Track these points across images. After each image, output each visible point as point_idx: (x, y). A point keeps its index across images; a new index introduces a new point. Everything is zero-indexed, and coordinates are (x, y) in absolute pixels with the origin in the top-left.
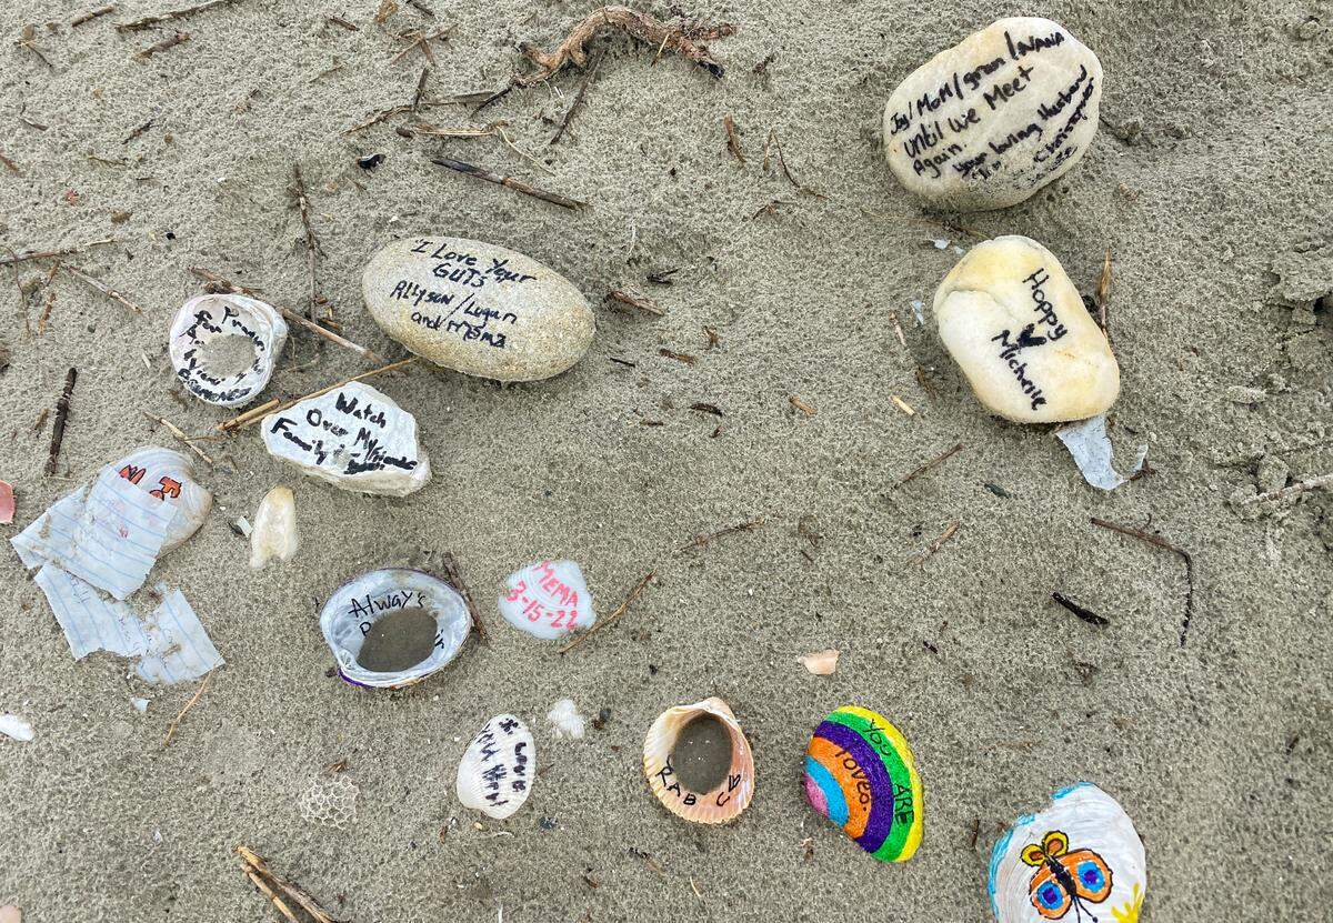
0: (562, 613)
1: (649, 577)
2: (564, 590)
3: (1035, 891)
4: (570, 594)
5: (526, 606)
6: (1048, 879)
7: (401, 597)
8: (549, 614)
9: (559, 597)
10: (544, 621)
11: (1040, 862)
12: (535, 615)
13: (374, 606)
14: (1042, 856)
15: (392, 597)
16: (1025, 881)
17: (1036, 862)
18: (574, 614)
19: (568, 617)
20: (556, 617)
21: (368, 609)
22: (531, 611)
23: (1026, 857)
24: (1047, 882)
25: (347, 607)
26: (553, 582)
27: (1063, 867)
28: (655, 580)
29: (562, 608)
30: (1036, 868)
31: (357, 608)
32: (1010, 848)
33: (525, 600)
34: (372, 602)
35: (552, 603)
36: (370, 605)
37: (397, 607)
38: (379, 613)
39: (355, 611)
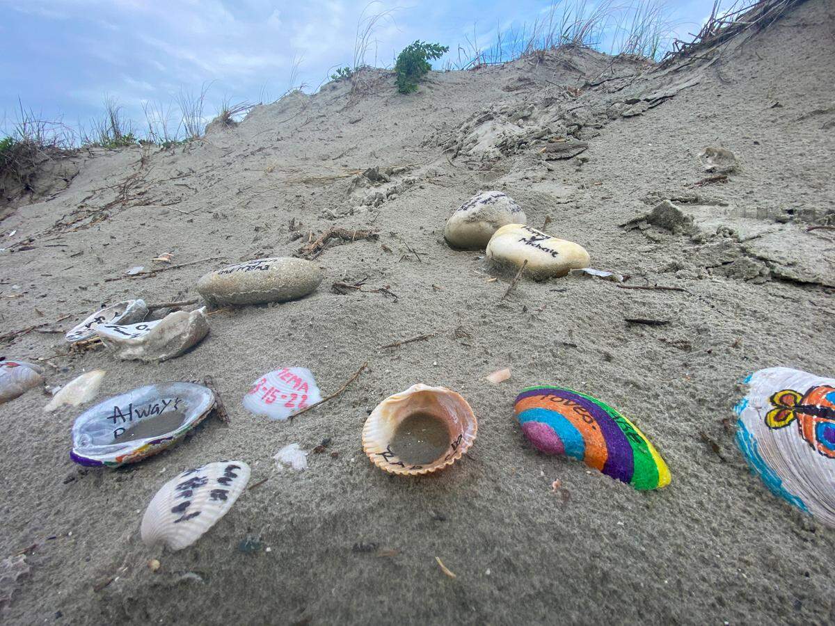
0: (295, 396)
1: (363, 368)
2: (298, 381)
3: (815, 443)
4: (302, 383)
5: (263, 393)
6: (814, 423)
7: (161, 405)
8: (284, 397)
9: (293, 383)
10: (280, 401)
11: (791, 416)
12: (271, 398)
13: (134, 414)
14: (787, 411)
15: (153, 406)
16: (798, 441)
17: (788, 420)
18: (305, 397)
19: (299, 399)
20: (289, 398)
21: (127, 417)
22: (269, 396)
23: (775, 424)
24: (817, 427)
25: (108, 413)
26: (288, 375)
27: (814, 406)
28: (367, 369)
29: (295, 391)
30: (794, 423)
31: (118, 414)
32: (752, 432)
33: (265, 389)
34: (133, 411)
35: (287, 388)
36: (131, 414)
37: (155, 414)
38: (136, 420)
39: (115, 417)
